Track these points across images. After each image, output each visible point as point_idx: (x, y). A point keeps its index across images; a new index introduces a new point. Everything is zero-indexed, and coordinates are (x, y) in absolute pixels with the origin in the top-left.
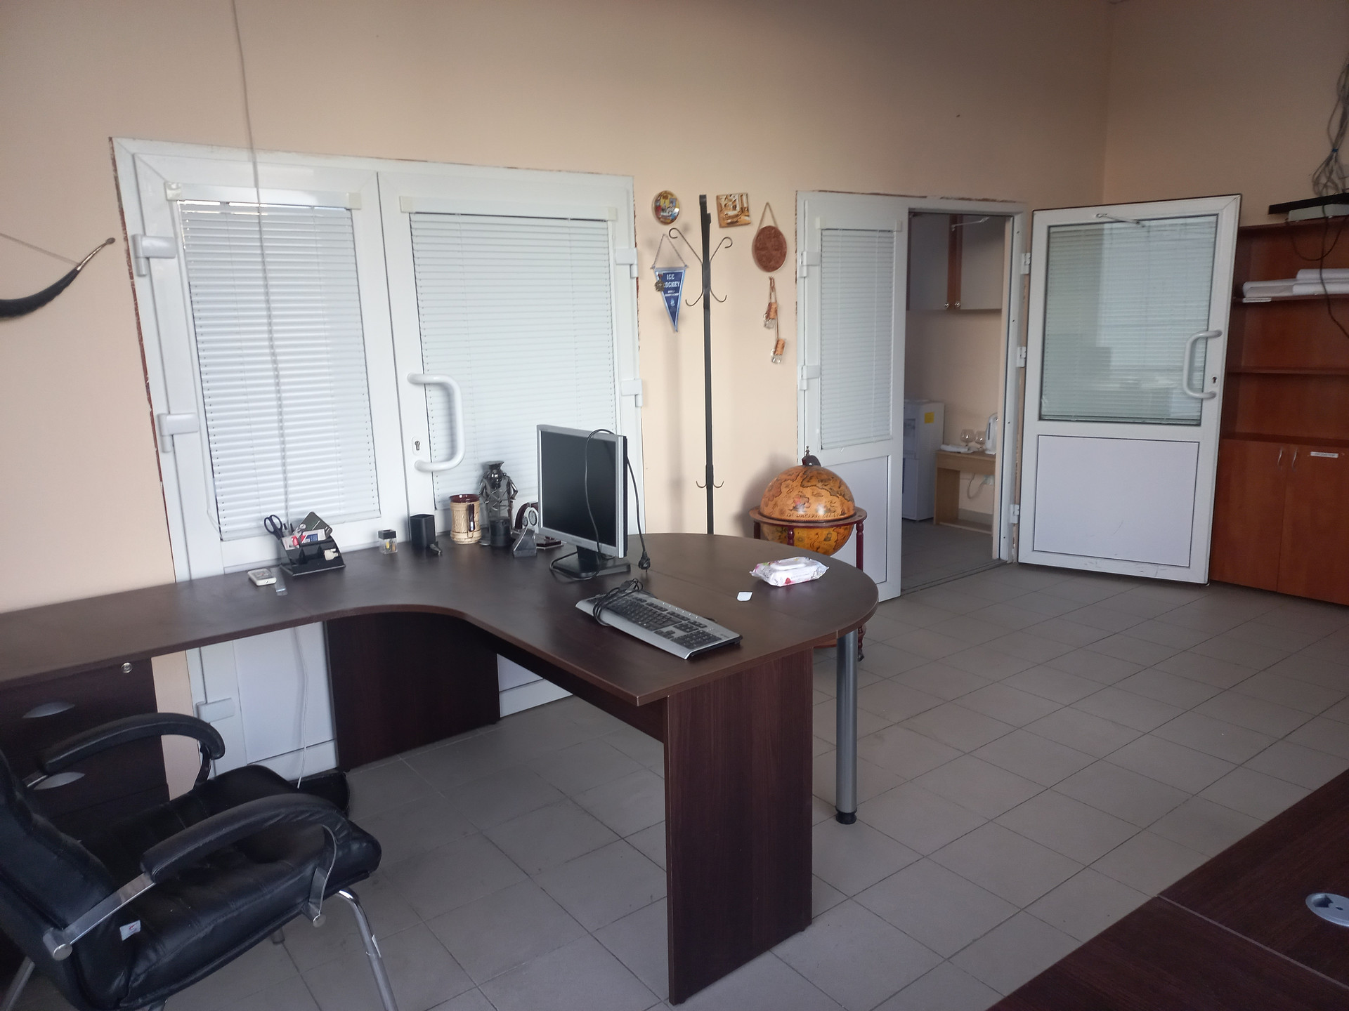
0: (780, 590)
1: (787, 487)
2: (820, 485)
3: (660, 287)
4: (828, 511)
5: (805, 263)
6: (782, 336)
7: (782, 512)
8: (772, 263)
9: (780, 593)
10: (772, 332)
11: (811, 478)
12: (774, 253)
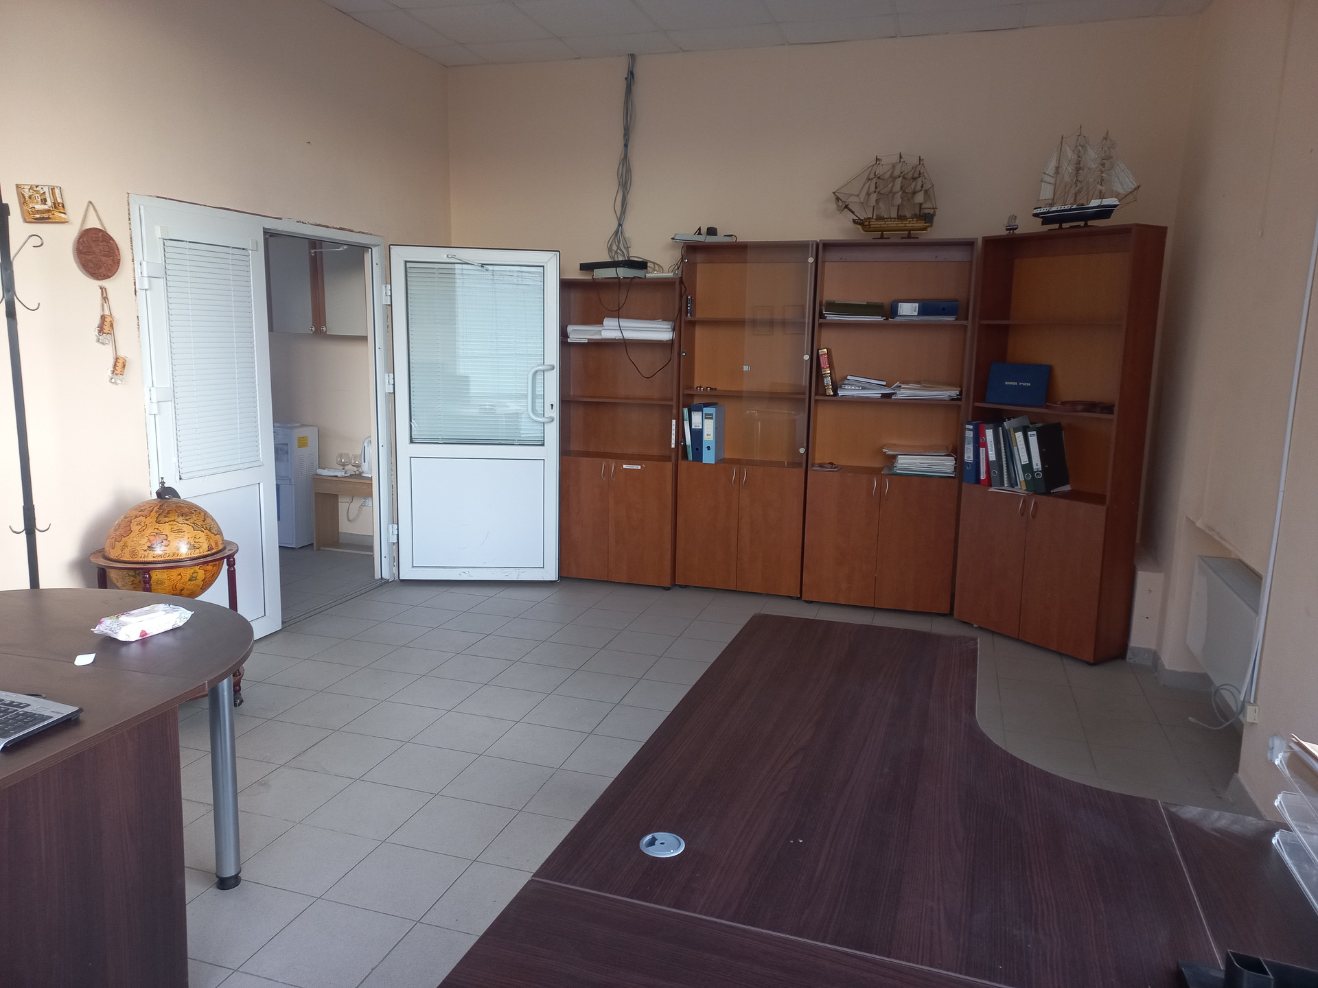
0: (133, 645)
1: (139, 524)
2: (180, 519)
4: (193, 547)
5: (145, 274)
6: (121, 353)
7: (134, 553)
8: (103, 270)
9: (134, 650)
10: (108, 349)
11: (168, 513)
12: (104, 259)
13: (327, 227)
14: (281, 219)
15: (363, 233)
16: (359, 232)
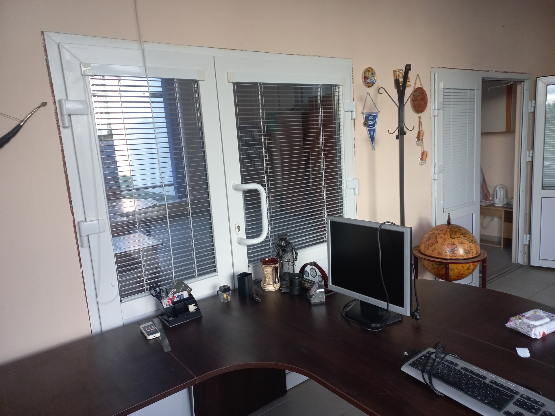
0: (538, 341)
1: (441, 238)
2: (462, 236)
3: (366, 124)
4: (466, 252)
5: (436, 108)
6: (425, 150)
7: (439, 253)
8: (421, 108)
11: (455, 233)
12: (421, 102)
13: (507, 72)
14: (488, 71)
15: (523, 73)
16: (521, 73)
